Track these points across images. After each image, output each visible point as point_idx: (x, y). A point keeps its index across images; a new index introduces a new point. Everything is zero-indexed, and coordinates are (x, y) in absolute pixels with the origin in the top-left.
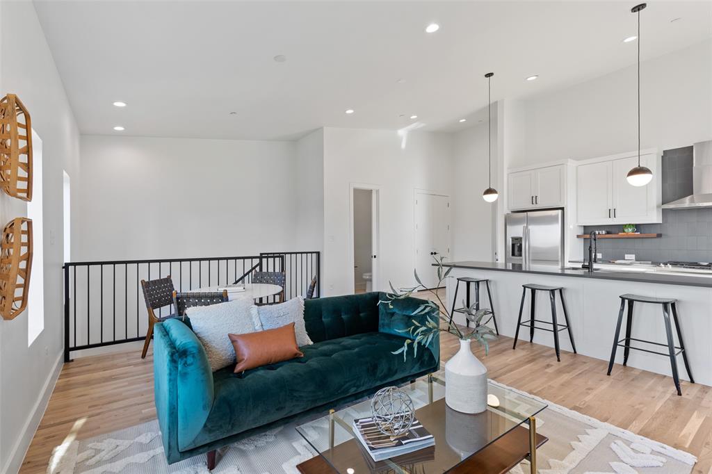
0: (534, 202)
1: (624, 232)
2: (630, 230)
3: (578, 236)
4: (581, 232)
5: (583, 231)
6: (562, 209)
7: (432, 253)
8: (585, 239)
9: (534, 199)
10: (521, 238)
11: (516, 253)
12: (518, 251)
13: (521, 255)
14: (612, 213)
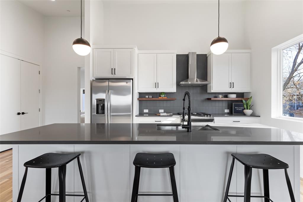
0: (113, 73)
1: (160, 97)
5: (139, 96)
6: (132, 79)
7: (19, 114)
8: (139, 100)
9: (113, 71)
10: (104, 100)
11: (100, 111)
12: (102, 109)
13: (103, 113)
14: (157, 85)
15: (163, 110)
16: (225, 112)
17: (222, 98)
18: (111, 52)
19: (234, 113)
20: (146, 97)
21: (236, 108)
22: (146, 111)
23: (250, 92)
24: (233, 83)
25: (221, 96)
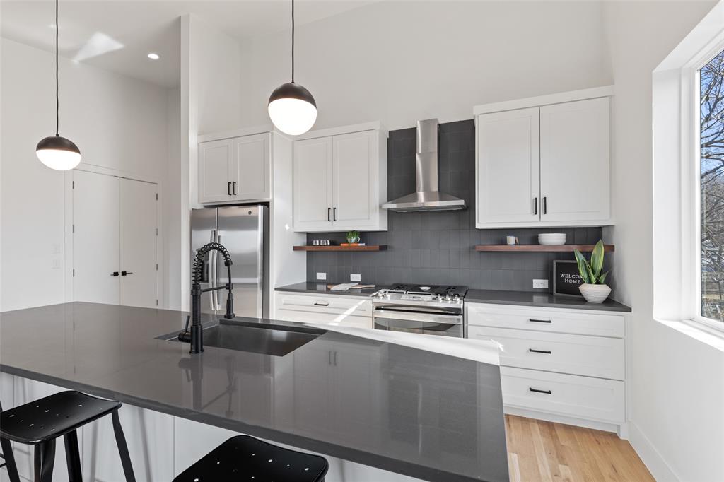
0: (231, 191)
1: (347, 242)
2: (353, 240)
3: (295, 248)
4: (301, 241)
5: (305, 241)
6: (267, 204)
7: (116, 274)
8: (308, 252)
9: (231, 187)
14: (331, 214)
15: (359, 275)
16: (535, 286)
17: (516, 244)
18: (228, 146)
19: (557, 292)
20: (314, 244)
21: (562, 275)
22: (321, 276)
23: (612, 226)
24: (545, 198)
25: (512, 240)
